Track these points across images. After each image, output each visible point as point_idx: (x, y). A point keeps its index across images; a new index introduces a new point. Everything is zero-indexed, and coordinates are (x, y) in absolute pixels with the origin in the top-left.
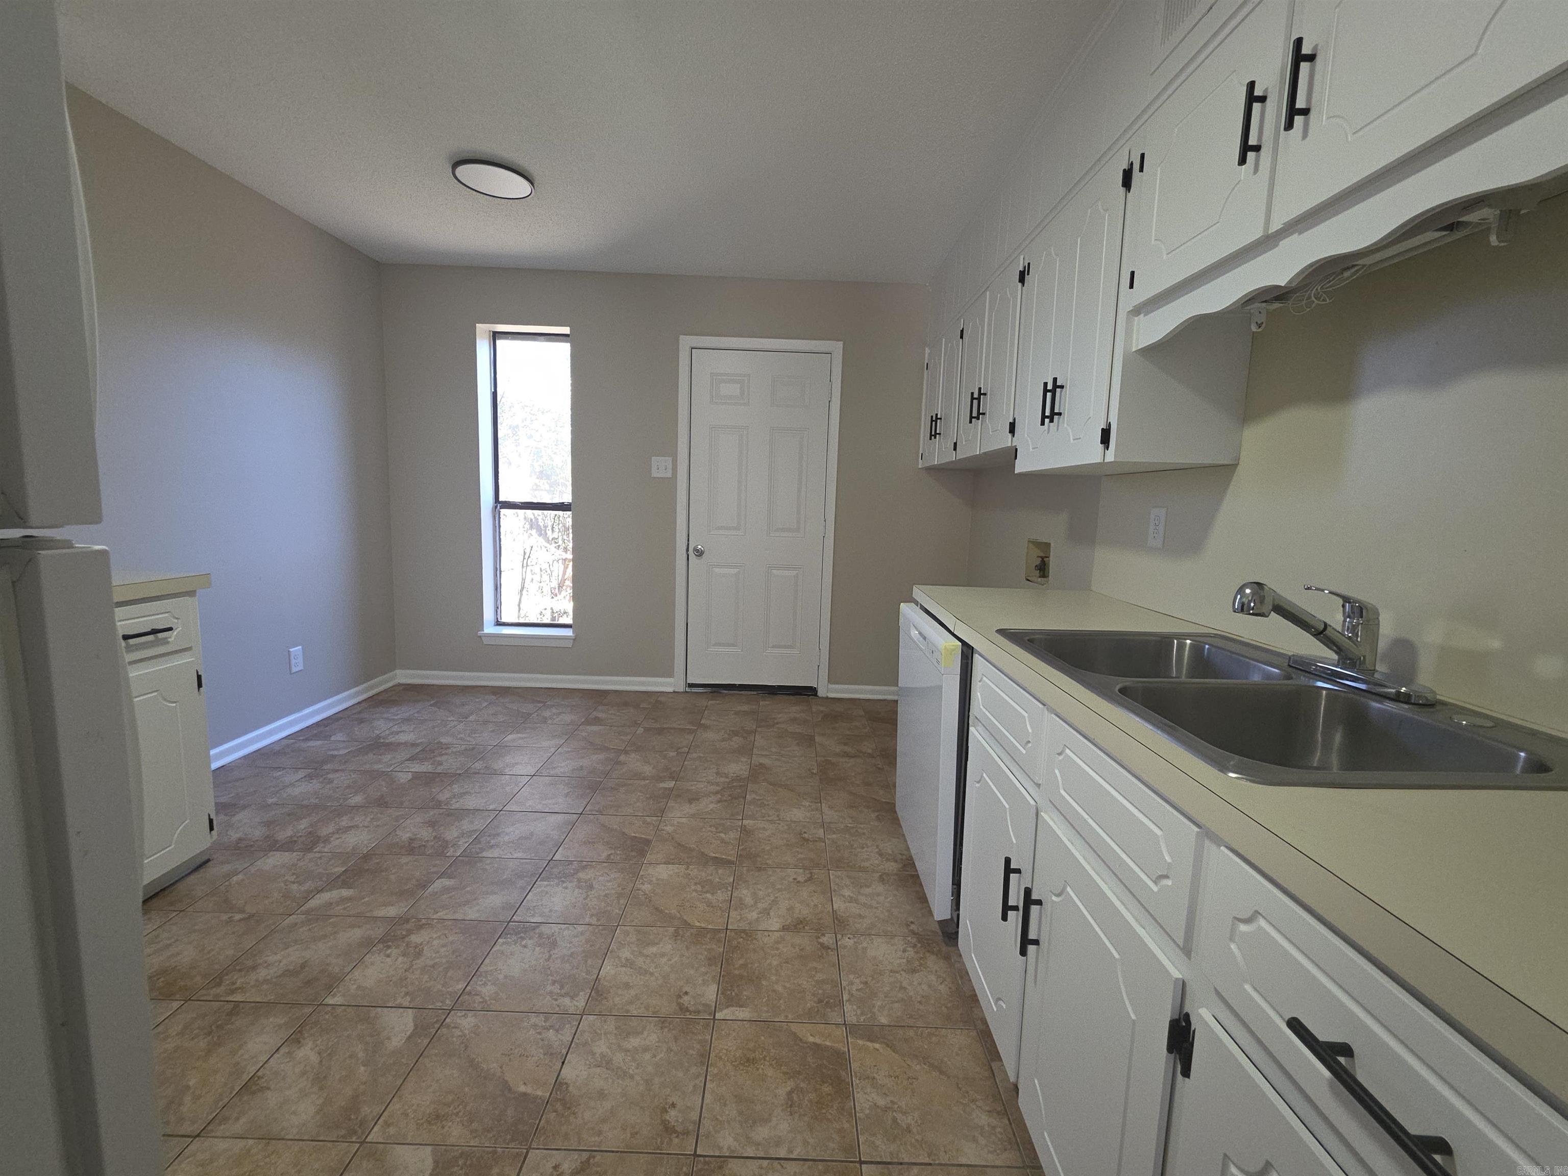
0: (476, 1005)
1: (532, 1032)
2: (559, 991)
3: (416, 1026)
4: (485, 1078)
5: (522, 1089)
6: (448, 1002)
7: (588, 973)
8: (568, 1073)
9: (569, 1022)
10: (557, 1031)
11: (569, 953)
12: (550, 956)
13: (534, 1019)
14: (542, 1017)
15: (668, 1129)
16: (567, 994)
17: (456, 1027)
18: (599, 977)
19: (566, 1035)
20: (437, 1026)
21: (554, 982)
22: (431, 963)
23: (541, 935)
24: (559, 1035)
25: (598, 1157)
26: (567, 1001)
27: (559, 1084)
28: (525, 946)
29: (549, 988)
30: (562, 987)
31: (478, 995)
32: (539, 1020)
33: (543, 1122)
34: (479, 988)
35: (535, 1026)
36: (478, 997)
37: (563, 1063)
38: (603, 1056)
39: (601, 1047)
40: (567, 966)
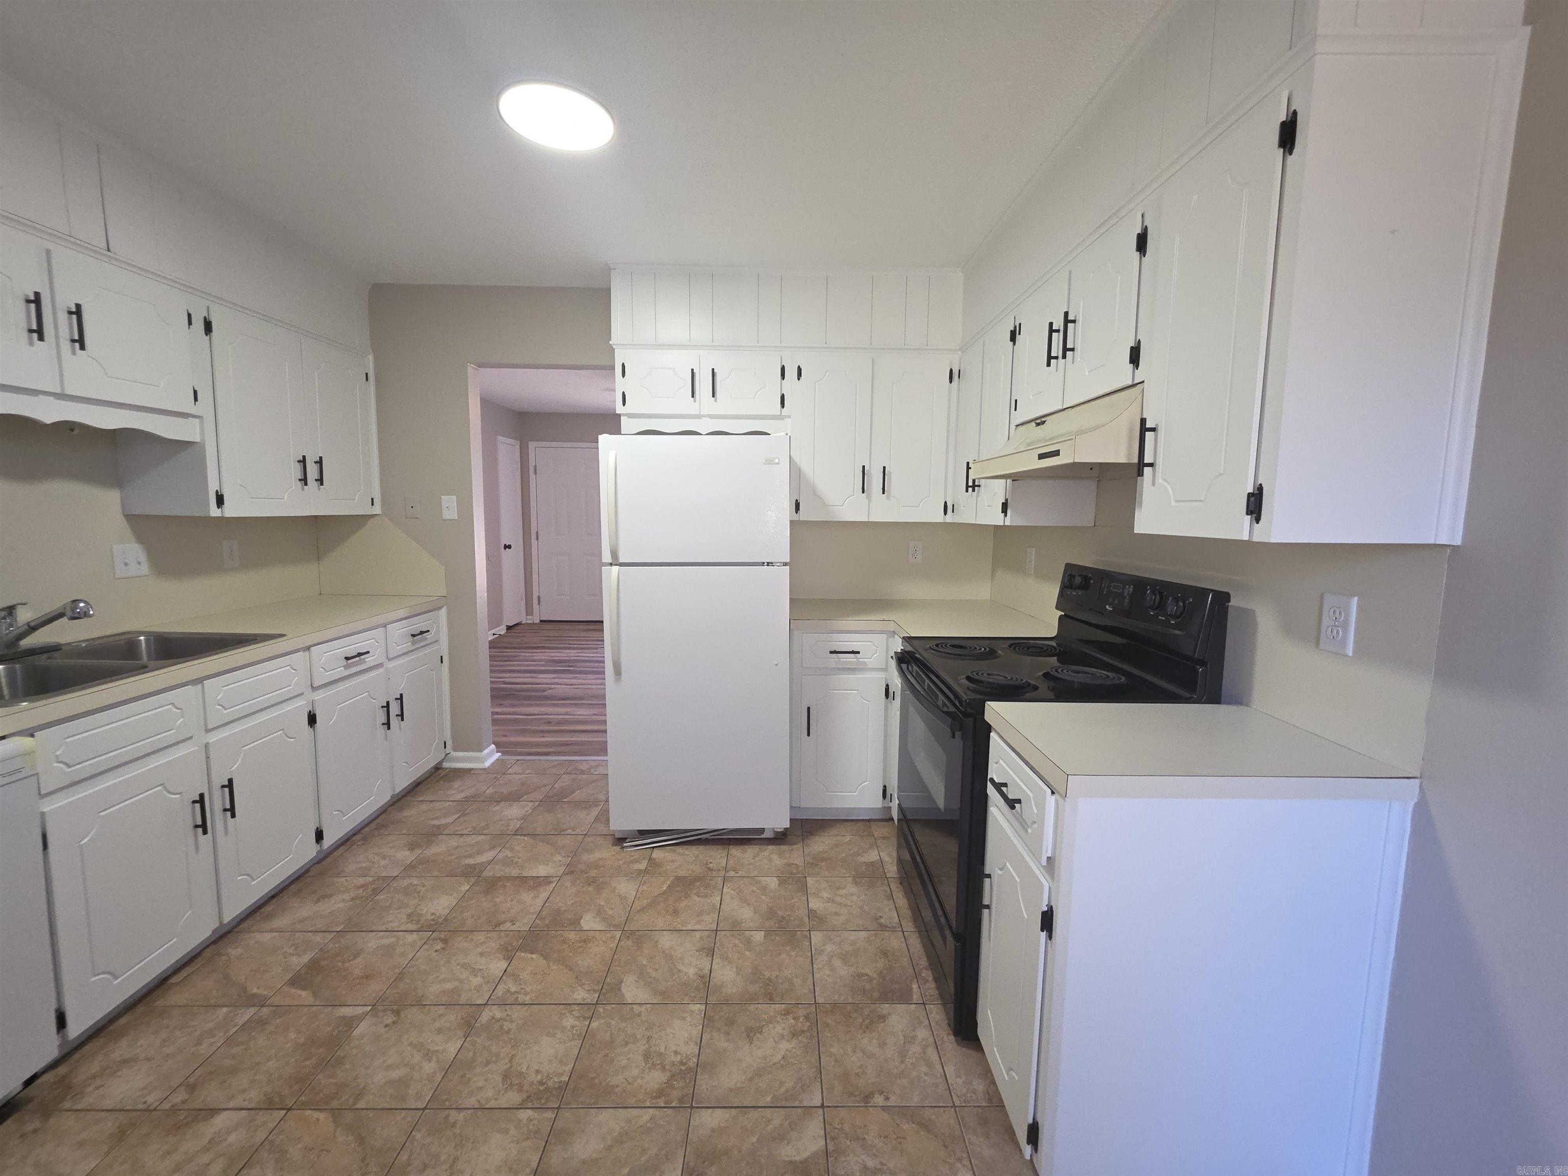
0: (577, 1008)
1: (528, 990)
2: (504, 1023)
3: (619, 989)
4: (559, 961)
5: (533, 956)
6: (601, 1010)
7: (473, 1044)
8: (503, 965)
9: (498, 998)
10: (508, 991)
11: (490, 1066)
12: (510, 1061)
13: (527, 999)
14: (520, 1001)
15: (445, 941)
16: (498, 1020)
17: (589, 990)
18: (464, 1039)
19: (501, 988)
20: (604, 991)
21: (508, 1032)
22: (630, 1046)
23: (520, 1089)
24: (507, 988)
25: (490, 928)
26: (498, 1015)
27: (510, 959)
28: (537, 1072)
29: (513, 1026)
30: (501, 1027)
31: (577, 1017)
32: (522, 998)
33: (521, 941)
34: (577, 1023)
35: (526, 994)
36: (577, 1015)
37: (505, 971)
38: (476, 976)
39: (476, 981)
40: (494, 1049)
